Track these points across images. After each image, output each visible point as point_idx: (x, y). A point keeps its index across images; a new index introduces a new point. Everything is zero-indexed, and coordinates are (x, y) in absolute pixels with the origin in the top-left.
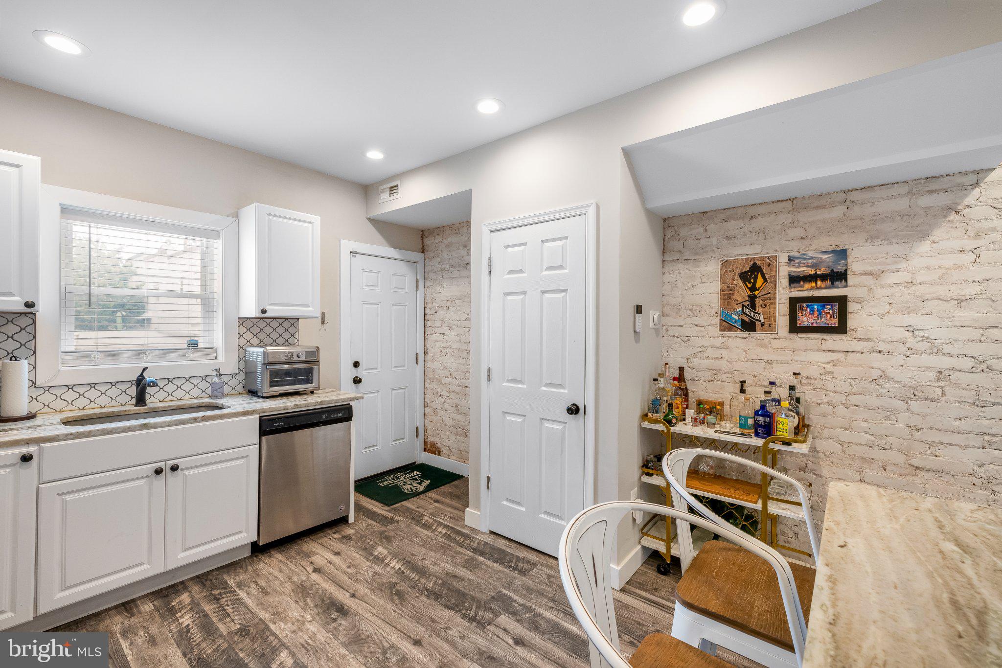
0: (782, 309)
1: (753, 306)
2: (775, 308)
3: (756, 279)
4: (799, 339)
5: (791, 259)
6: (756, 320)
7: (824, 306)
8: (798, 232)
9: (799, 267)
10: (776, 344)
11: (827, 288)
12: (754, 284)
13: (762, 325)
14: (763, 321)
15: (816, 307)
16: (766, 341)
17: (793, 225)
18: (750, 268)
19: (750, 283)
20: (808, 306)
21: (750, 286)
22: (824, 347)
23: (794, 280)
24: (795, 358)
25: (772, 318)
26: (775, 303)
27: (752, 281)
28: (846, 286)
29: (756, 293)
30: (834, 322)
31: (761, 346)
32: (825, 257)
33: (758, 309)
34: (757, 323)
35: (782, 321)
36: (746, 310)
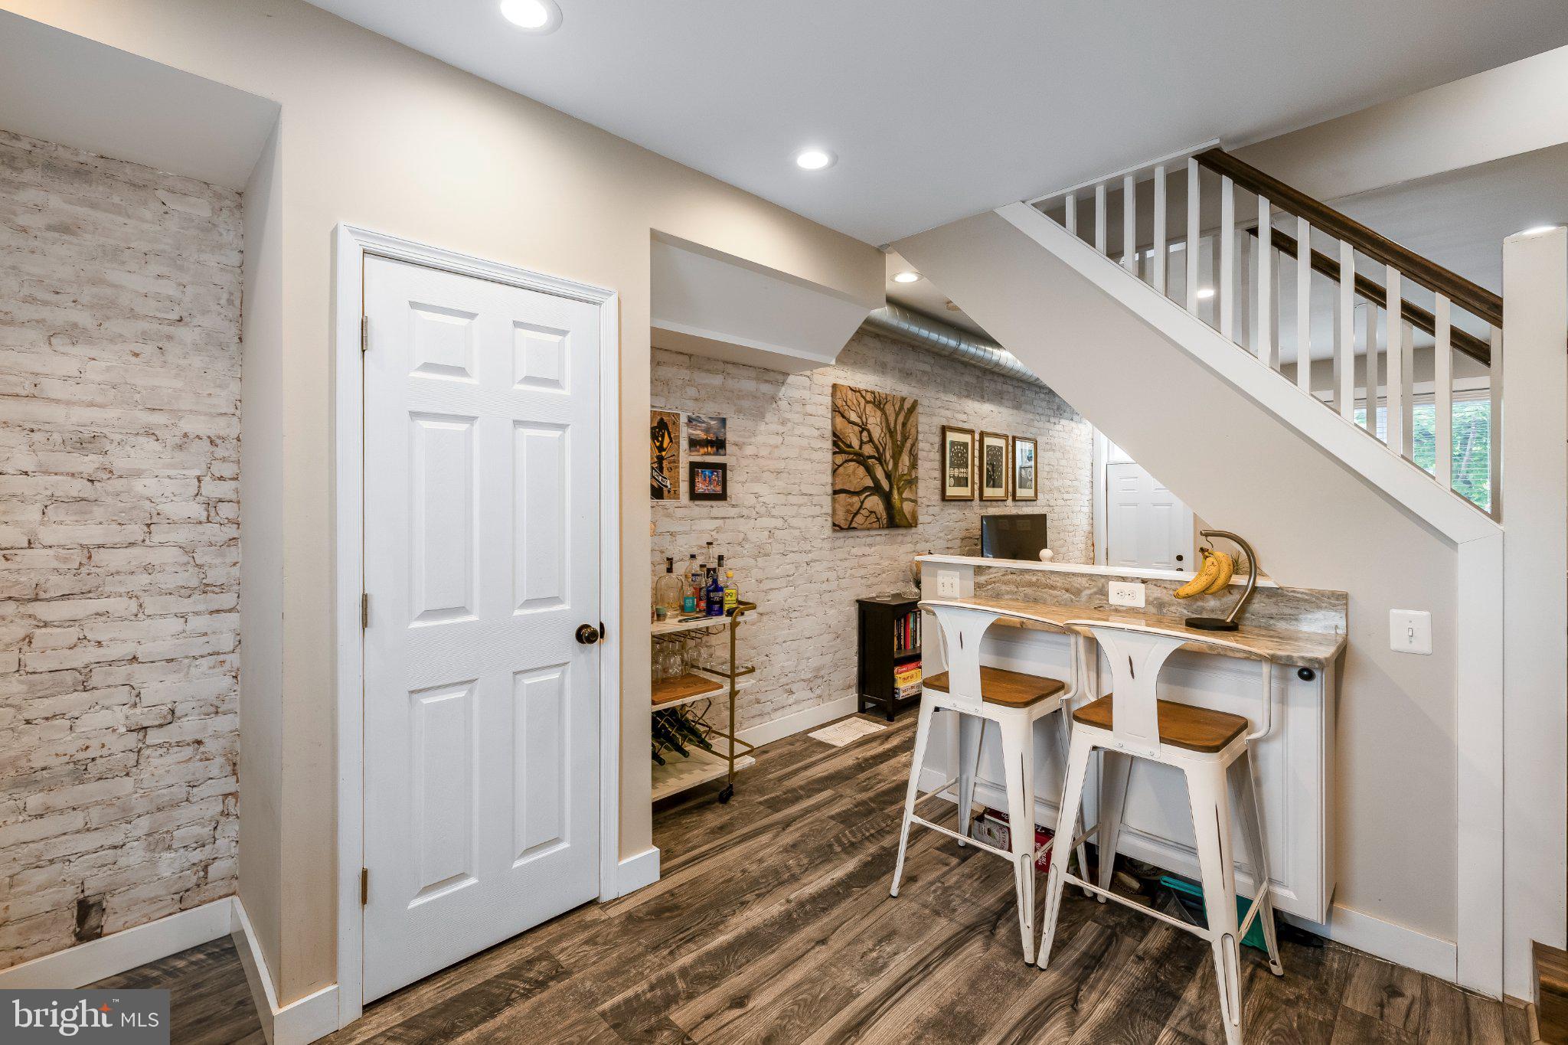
0: (684, 473)
1: (661, 469)
2: (679, 473)
3: (663, 437)
4: (695, 507)
5: (690, 420)
6: (664, 486)
7: (712, 473)
8: (692, 392)
9: (696, 429)
10: (680, 513)
11: (714, 454)
12: (662, 443)
13: (669, 492)
14: (669, 487)
15: (707, 473)
16: (671, 510)
17: (691, 383)
18: (658, 423)
19: (658, 441)
20: (702, 472)
21: (658, 444)
22: (712, 515)
23: (694, 443)
24: (694, 528)
25: (676, 483)
26: (679, 467)
27: (660, 439)
28: (725, 455)
29: (664, 453)
30: (719, 489)
31: (669, 516)
32: (713, 423)
33: (666, 473)
34: (665, 489)
35: (684, 487)
36: (655, 474)
